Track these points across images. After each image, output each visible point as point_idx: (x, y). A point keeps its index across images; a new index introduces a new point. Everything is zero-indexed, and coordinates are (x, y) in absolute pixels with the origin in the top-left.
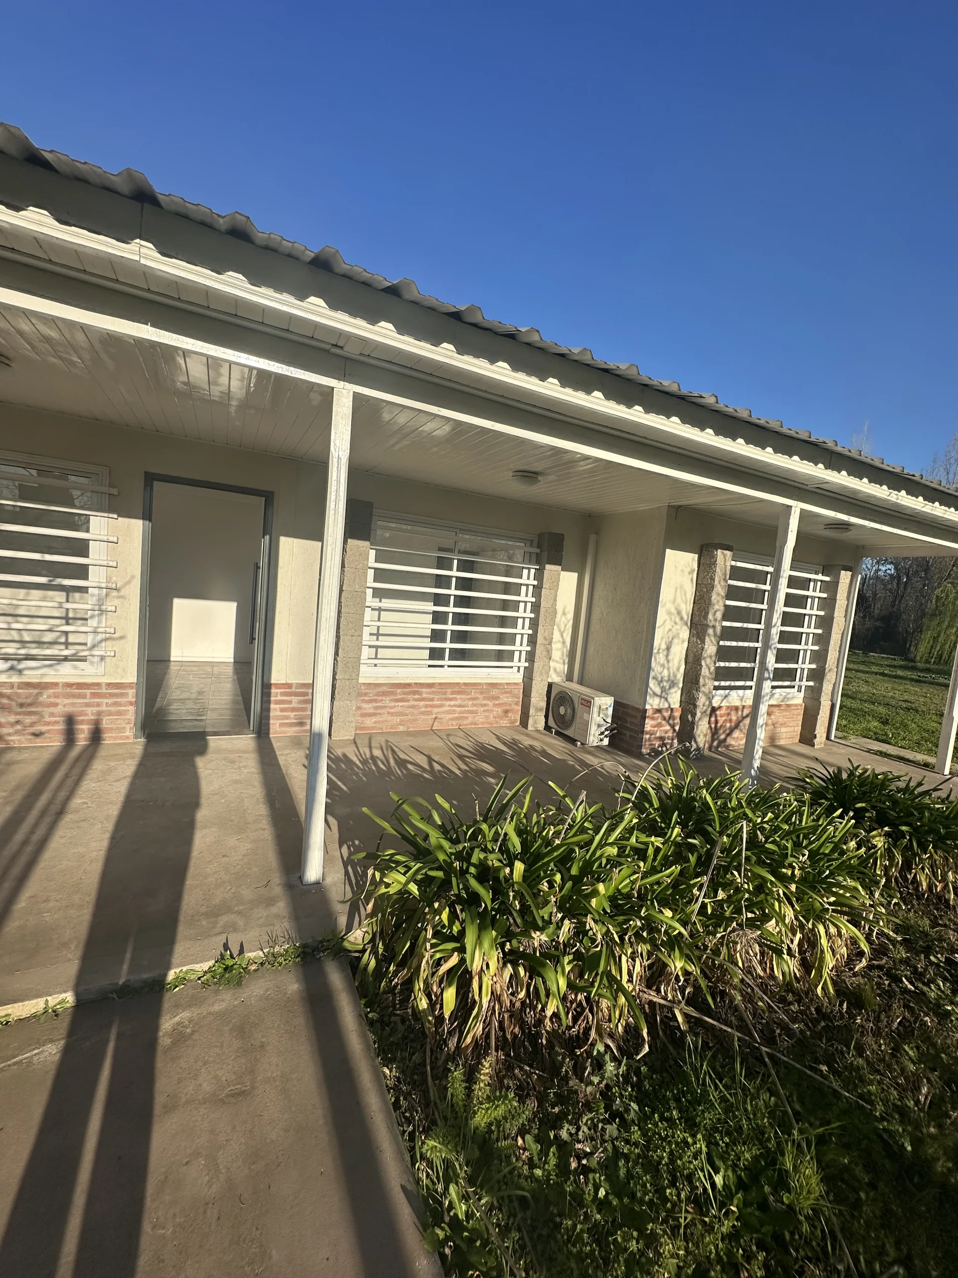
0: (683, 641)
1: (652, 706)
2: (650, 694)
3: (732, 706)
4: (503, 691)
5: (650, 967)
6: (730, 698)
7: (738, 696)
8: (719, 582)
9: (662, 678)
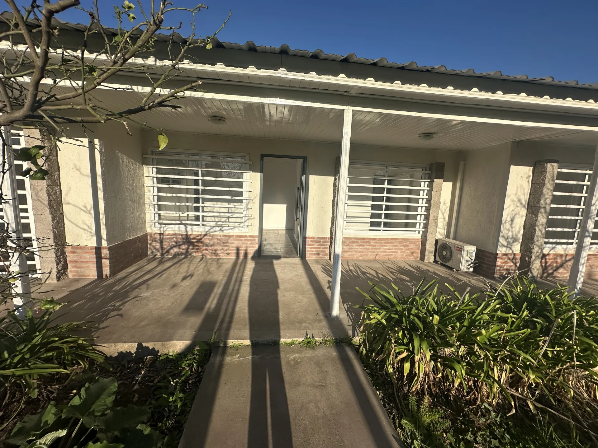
0: (522, 216)
1: (501, 251)
2: (500, 246)
3: (558, 254)
4: (411, 242)
5: (511, 378)
6: (556, 249)
7: (562, 248)
8: (549, 182)
9: (508, 237)
